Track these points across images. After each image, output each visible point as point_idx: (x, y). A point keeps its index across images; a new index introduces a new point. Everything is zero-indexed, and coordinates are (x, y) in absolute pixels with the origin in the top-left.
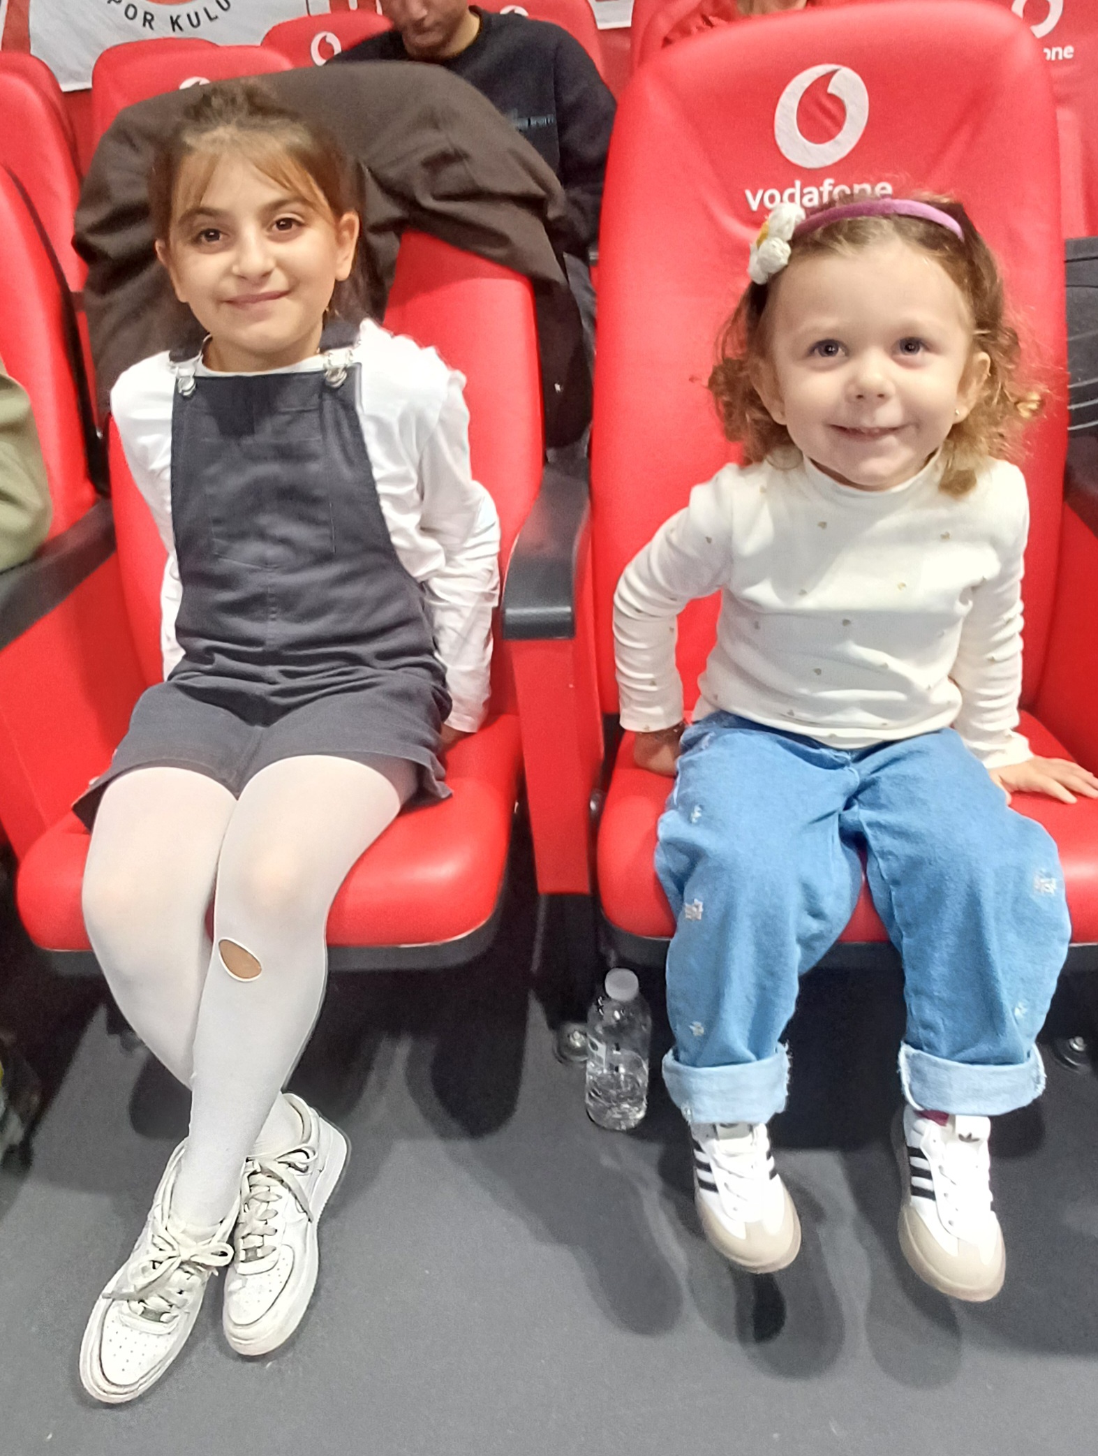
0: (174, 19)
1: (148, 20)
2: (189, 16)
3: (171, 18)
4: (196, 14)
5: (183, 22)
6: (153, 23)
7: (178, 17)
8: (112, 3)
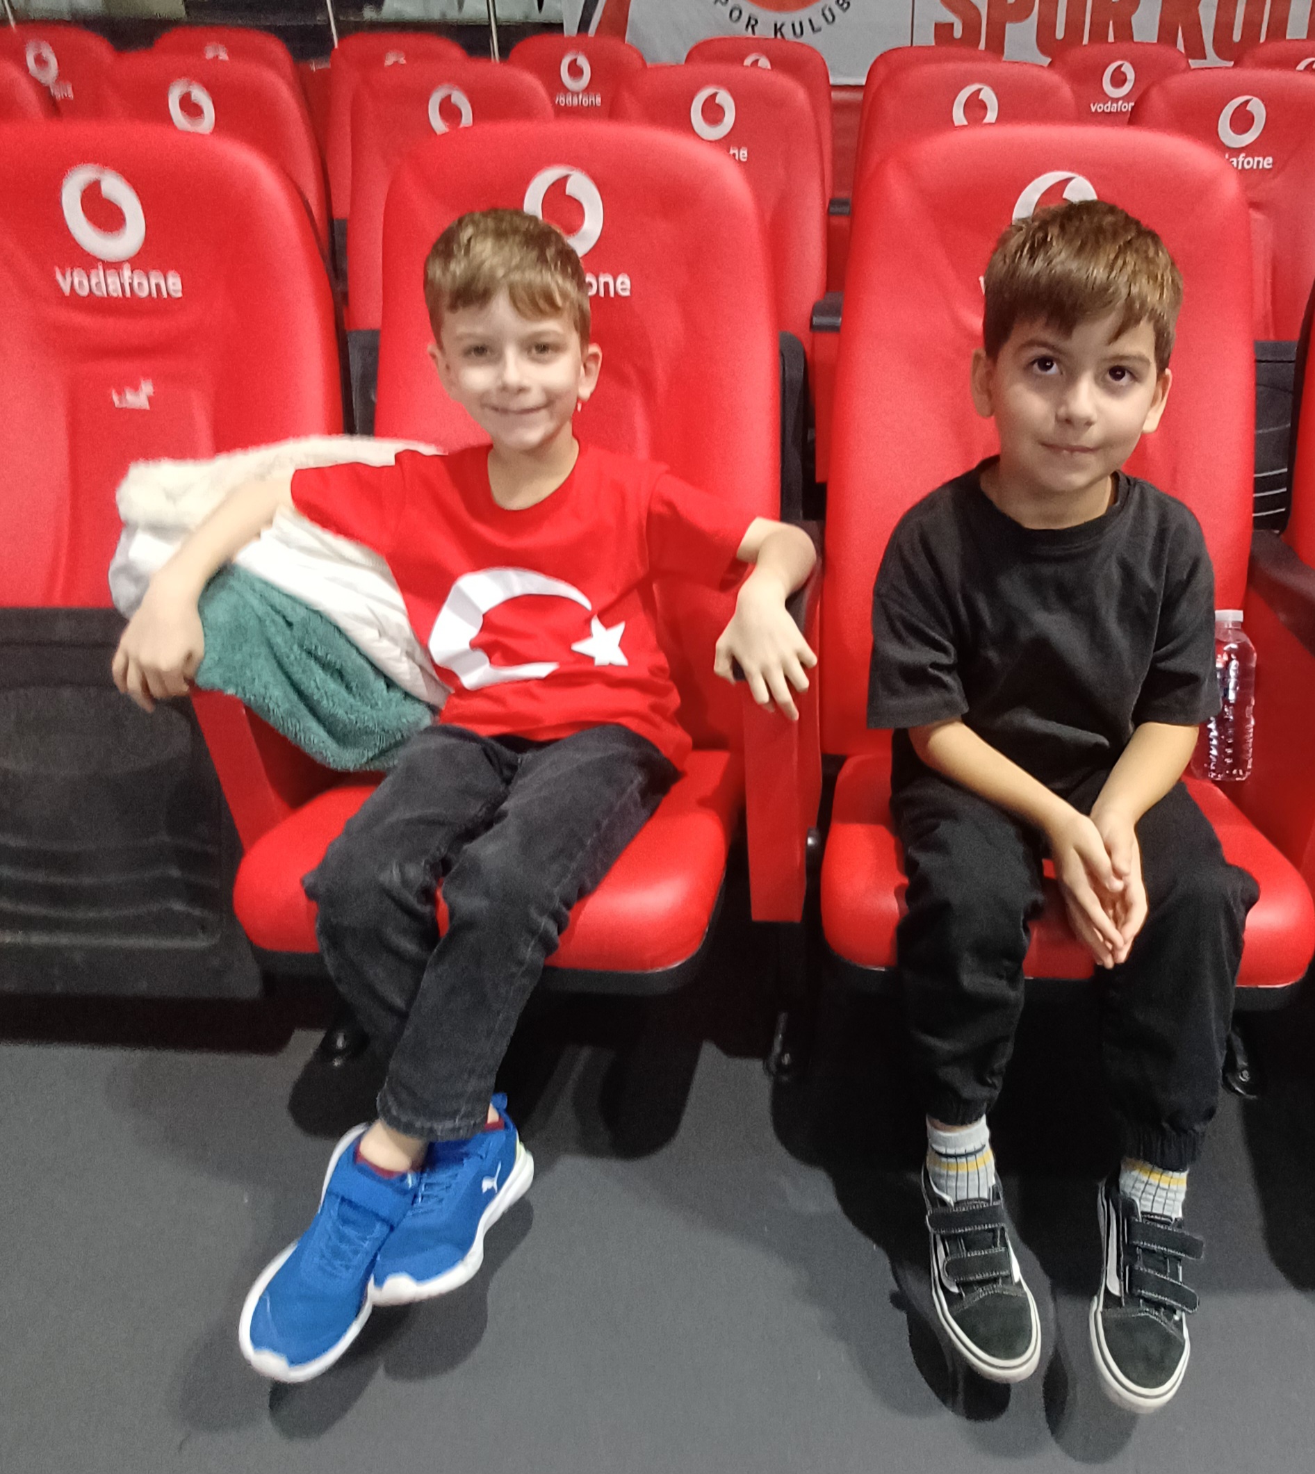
0: (778, 26)
1: (752, 23)
2: (793, 25)
3: (776, 25)
4: (801, 24)
5: (787, 31)
6: (756, 29)
7: (782, 25)
8: (718, 4)
